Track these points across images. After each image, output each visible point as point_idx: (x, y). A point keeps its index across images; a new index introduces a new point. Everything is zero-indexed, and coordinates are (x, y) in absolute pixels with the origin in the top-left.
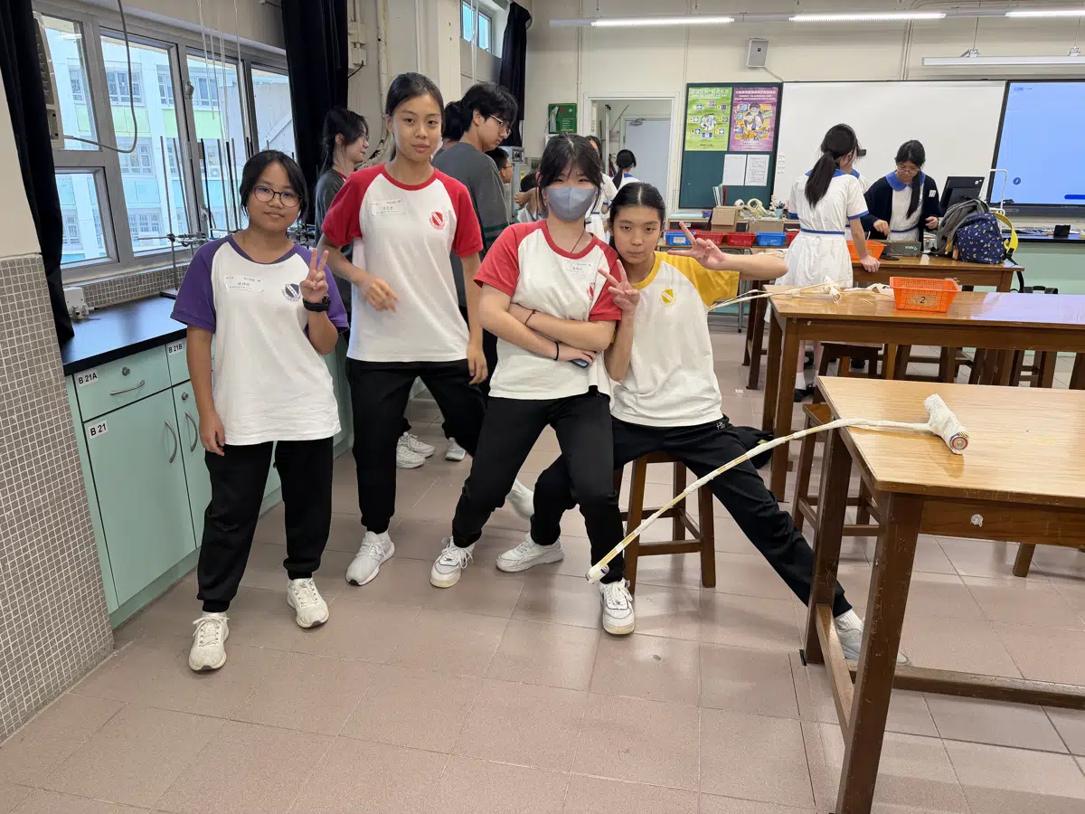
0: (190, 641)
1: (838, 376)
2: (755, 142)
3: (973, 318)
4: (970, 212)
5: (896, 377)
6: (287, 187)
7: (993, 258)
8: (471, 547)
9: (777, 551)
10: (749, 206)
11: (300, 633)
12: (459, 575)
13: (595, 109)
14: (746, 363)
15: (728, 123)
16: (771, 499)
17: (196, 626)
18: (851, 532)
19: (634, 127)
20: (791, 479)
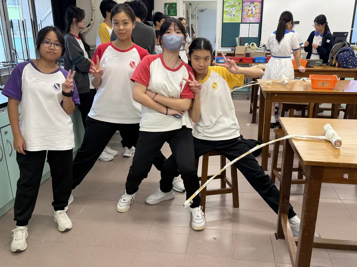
0: (11, 239)
1: (289, 117)
2: (253, 18)
3: (345, 91)
4: (342, 47)
5: (313, 117)
6: (57, 41)
7: (352, 66)
8: (134, 195)
9: (264, 192)
10: (251, 46)
11: (60, 234)
12: (129, 207)
13: (184, 5)
14: (251, 112)
15: (241, 10)
16: (261, 169)
17: (13, 232)
18: (295, 182)
19: (201, 12)
20: (270, 161)
